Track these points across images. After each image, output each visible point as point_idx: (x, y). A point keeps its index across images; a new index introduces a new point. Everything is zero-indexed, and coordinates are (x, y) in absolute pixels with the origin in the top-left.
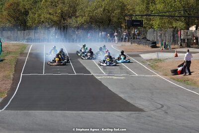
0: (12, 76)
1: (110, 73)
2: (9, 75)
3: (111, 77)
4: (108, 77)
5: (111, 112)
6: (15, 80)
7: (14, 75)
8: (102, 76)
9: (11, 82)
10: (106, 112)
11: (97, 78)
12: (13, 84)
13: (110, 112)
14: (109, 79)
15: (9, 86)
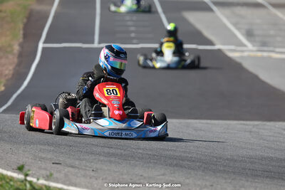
0: (16, 48)
1: (264, 44)
2: (10, 46)
3: (265, 54)
4: (259, 54)
5: (268, 123)
6: (26, 57)
7: (21, 45)
8: (242, 51)
9: (16, 60)
10: (256, 123)
11: (231, 55)
12: (19, 64)
13: (265, 123)
14: (263, 58)
15: (9, 70)
